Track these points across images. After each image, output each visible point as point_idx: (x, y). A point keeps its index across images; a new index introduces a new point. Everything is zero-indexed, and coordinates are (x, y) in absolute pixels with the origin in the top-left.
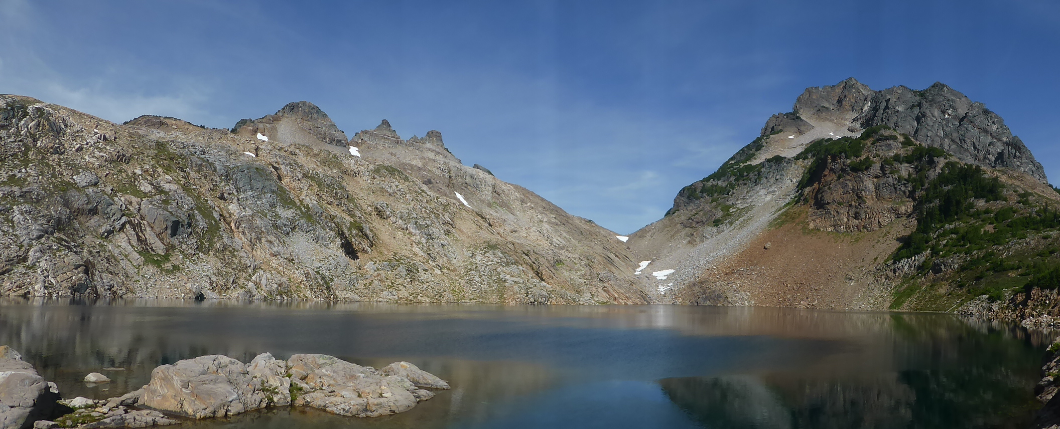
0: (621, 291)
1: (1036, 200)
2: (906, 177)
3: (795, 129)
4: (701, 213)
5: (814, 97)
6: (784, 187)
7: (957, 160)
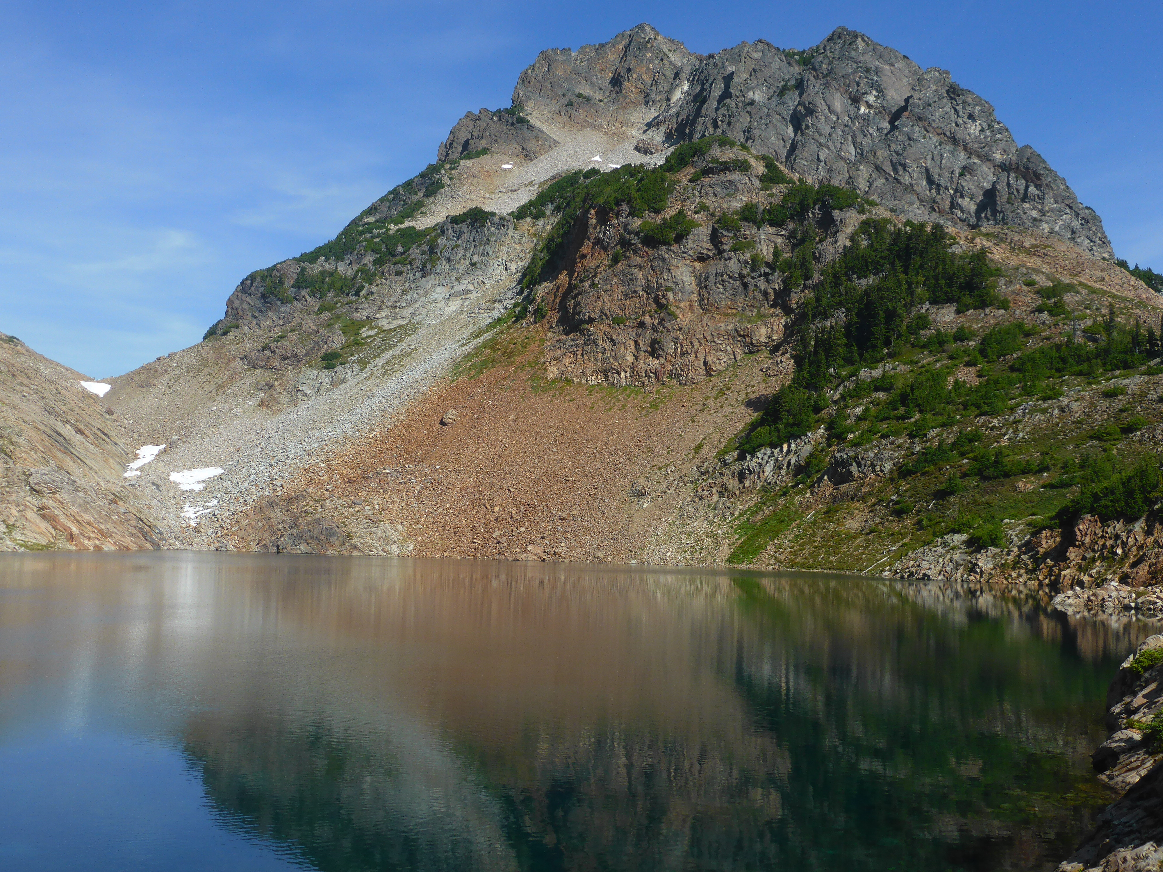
0: (86, 517)
1: (1083, 302)
2: (769, 258)
3: (515, 147)
4: (294, 337)
5: (560, 72)
6: (490, 283)
7: (887, 214)
